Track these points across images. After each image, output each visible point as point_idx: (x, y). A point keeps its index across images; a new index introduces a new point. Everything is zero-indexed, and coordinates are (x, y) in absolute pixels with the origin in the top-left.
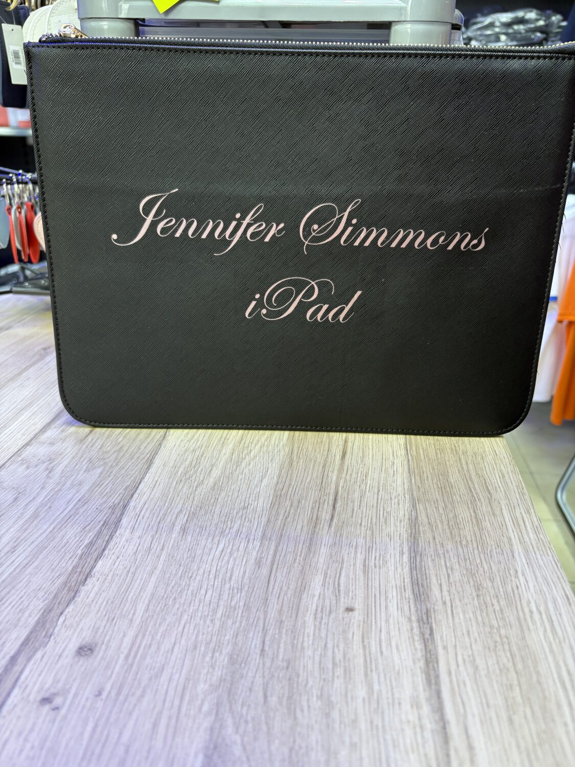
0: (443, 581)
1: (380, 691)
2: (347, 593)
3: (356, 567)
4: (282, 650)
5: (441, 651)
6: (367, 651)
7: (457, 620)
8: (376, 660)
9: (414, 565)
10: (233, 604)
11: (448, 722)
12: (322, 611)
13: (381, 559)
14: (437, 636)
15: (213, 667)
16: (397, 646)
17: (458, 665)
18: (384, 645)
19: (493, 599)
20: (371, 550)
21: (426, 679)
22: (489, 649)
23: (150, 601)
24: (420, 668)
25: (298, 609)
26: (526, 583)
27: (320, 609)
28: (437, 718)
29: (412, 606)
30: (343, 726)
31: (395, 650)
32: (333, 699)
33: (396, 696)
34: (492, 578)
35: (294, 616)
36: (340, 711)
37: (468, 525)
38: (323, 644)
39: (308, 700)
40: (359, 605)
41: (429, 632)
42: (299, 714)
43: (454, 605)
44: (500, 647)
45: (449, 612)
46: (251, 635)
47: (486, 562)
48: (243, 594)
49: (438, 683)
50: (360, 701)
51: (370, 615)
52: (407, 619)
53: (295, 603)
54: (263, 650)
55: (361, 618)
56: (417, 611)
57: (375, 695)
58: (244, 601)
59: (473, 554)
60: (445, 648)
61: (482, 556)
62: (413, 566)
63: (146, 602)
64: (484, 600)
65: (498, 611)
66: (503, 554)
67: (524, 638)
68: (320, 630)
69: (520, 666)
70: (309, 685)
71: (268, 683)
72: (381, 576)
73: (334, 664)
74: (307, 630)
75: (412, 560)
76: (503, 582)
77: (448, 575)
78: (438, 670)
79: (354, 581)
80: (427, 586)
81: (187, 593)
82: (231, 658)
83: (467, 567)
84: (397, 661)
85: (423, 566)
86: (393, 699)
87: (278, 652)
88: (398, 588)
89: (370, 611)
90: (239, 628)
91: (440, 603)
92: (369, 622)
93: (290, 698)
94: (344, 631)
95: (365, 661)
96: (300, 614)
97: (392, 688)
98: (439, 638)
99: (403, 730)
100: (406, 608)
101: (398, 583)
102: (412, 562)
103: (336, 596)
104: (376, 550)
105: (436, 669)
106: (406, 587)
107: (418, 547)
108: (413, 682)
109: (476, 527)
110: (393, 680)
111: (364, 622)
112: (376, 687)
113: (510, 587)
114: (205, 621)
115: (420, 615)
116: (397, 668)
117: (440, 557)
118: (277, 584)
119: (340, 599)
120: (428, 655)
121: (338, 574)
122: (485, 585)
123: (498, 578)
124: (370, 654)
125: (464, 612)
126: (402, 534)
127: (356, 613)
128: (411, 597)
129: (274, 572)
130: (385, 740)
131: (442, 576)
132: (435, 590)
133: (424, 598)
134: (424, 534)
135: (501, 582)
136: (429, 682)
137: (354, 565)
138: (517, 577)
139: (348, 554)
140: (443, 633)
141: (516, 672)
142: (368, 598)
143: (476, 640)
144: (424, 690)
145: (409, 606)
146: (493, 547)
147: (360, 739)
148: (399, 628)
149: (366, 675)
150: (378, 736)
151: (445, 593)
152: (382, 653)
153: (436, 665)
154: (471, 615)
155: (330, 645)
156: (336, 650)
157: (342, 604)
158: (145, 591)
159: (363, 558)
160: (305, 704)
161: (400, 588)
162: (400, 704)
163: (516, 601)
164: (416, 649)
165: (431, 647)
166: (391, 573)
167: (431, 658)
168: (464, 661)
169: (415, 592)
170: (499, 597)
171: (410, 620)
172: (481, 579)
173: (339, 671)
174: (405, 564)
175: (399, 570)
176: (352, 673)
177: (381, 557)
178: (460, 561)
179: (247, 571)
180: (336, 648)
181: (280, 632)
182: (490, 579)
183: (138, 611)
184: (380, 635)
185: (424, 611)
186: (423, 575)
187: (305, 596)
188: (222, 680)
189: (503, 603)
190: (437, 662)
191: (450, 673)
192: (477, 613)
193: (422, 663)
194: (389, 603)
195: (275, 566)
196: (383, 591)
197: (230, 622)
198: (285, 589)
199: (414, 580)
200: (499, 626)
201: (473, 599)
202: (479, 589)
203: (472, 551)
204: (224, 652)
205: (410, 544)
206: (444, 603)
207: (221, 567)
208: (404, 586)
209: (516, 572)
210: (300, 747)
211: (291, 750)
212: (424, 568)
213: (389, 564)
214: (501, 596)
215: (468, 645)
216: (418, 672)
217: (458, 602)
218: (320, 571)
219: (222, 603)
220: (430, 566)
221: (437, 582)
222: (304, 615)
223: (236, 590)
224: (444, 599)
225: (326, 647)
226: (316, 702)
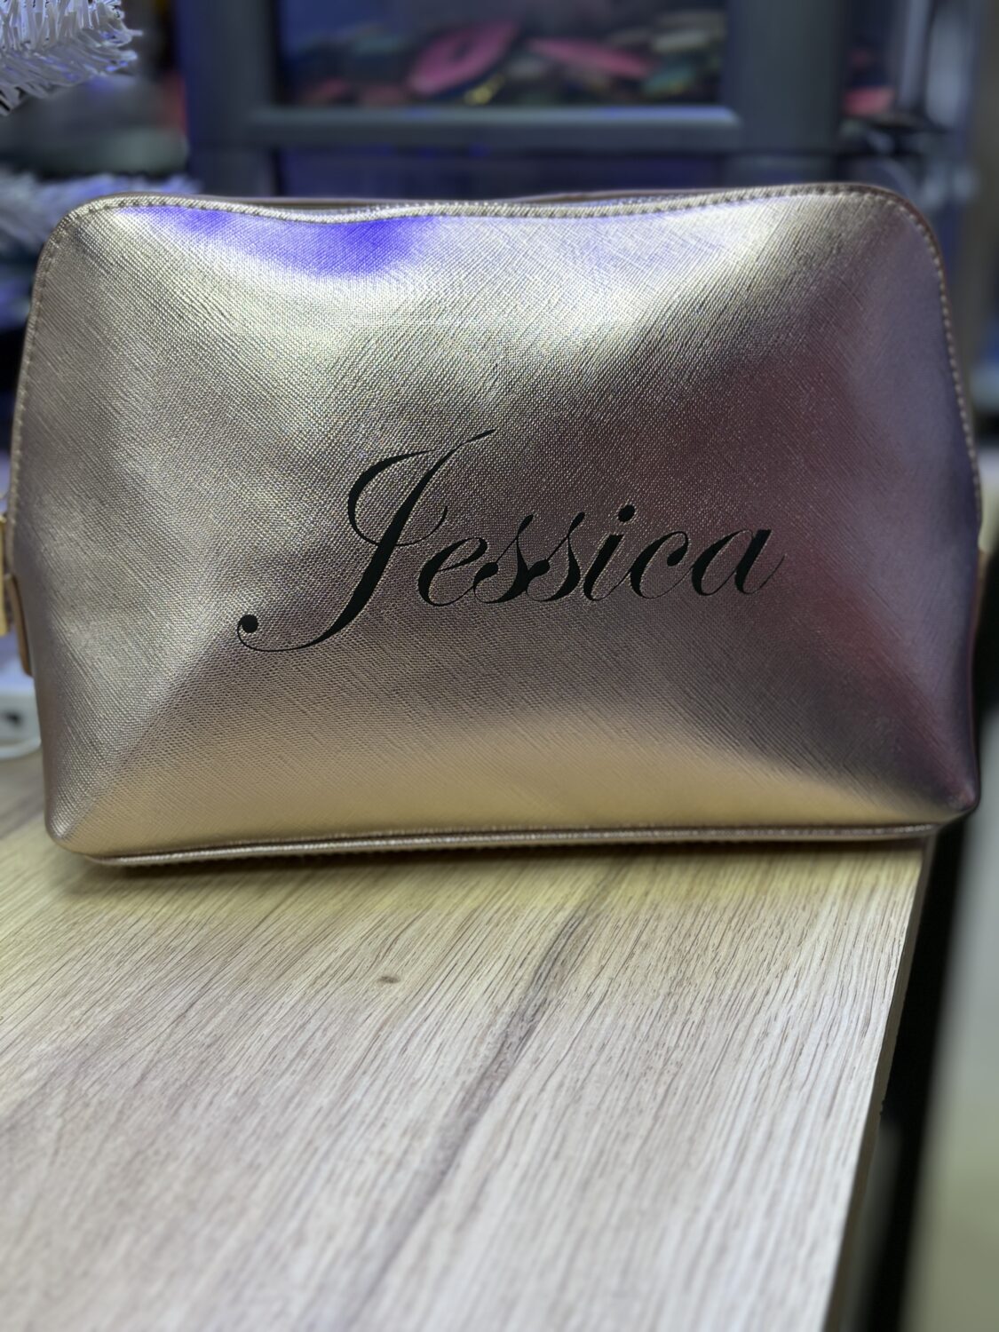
0: (612, 962)
1: (360, 1103)
2: (400, 956)
3: (449, 919)
4: (216, 1021)
5: (524, 1065)
6: (378, 1044)
7: (594, 1023)
8: (386, 1060)
9: (571, 931)
10: (174, 944)
11: (458, 1166)
12: (333, 976)
13: (510, 913)
14: (533, 1044)
15: (78, 1025)
16: (442, 1045)
17: (542, 1090)
18: (416, 1040)
19: (696, 1004)
21: (464, 1099)
22: (627, 1075)
23: (29, 921)
24: (464, 1083)
25: (291, 965)
26: (791, 989)
27: (330, 972)
28: (441, 1156)
29: (518, 991)
30: (253, 1139)
31: (432, 1051)
32: (263, 1101)
33: (385, 1114)
34: (722, 971)
35: (275, 975)
36: (263, 1118)
38: (300, 1023)
39: (215, 1095)
40: (411, 975)
41: (522, 1035)
42: (185, 1111)
43: (606, 1001)
44: (652, 1077)
45: (589, 1010)
46: (175, 992)
47: (731, 945)
48: (203, 932)
49: (480, 1110)
50: (310, 1111)
51: (422, 993)
52: (492, 1009)
53: (290, 957)
54: (183, 1015)
55: (401, 996)
56: (521, 1000)
57: (347, 1107)
58: (197, 942)
59: (711, 928)
60: (536, 1062)
61: (730, 934)
62: (567, 931)
63: (22, 922)
64: (676, 1003)
65: (693, 1022)
66: (778, 937)
67: (716, 1070)
68: (309, 1001)
69: (672, 1108)
70: (233, 1075)
71: (160, 1061)
72: (490, 937)
73: (301, 1053)
74: (284, 999)
75: (572, 922)
76: (742, 980)
77: (632, 954)
78: (497, 1091)
79: (430, 937)
80: (573, 965)
81: (102, 918)
82: (118, 1017)
83: (682, 948)
84: (425, 1065)
85: (589, 933)
86: (377, 1117)
87: (208, 1022)
88: (510, 960)
89: (426, 988)
90: (161, 979)
91: (579, 994)
92: (414, 1004)
93: (185, 1086)
94: (355, 1010)
95: (364, 1057)
96: (289, 974)
97: (386, 1101)
98: (535, 1045)
99: (361, 1162)
100: (503, 994)
101: (516, 952)
102: (570, 925)
103: (378, 956)
104: (509, 897)
105: (494, 1089)
106: (528, 961)
107: (600, 903)
108: (435, 1099)
110: (397, 1092)
111: (403, 1002)
112: (356, 1096)
113: (752, 990)
114: (106, 962)
115: (523, 1007)
116: (417, 1076)
117: (635, 925)
118: (279, 924)
119: (381, 962)
120: (495, 1067)
121: (405, 925)
122: (698, 980)
123: (737, 972)
124: (380, 1049)
125: (618, 1015)
127: (397, 987)
128: (526, 977)
130: (318, 1169)
131: (616, 956)
132: (585, 975)
133: (552, 983)
135: (738, 980)
136: (464, 1105)
137: (447, 915)
138: (780, 977)
140: (553, 1038)
141: (656, 1118)
142: (437, 968)
143: (610, 1059)
144: (446, 1115)
145: (512, 991)
146: (767, 924)
147: (272, 1162)
148: (466, 1019)
149: (350, 1076)
150: (308, 1162)
151: (603, 982)
152: (404, 1050)
153: (497, 1083)
154: (630, 1023)
155: (311, 1027)
156: (319, 1034)
159: (474, 907)
160: (206, 1098)
161: (515, 962)
162: (383, 1126)
164: (475, 1055)
165: (509, 1055)
166: (513, 937)
167: (496, 1071)
168: (561, 1085)
169: (540, 971)
170: (715, 1001)
171: (498, 1011)
172: (697, 971)
173: (304, 1065)
174: (552, 926)
175: (534, 933)
176: (325, 1071)
177: (512, 909)
178: (674, 936)
180: (321, 1031)
181: (232, 995)
182: (717, 973)
184: (421, 1025)
185: (537, 1002)
186: (577, 947)
187: (315, 950)
188: (83, 1044)
189: (714, 1011)
190: (504, 1080)
191: (517, 1098)
192: (645, 1021)
193: (470, 1079)
194: (474, 981)
196: (475, 961)
197: (151, 968)
198: (286, 933)
199: (555, 952)
200: (677, 1045)
201: (653, 999)
202: (680, 984)
203: (712, 924)
204: (111, 1008)
205: (587, 896)
206: (589, 996)
208: (525, 959)
209: (787, 968)
210: (157, 1153)
211: (138, 1153)
212: (587, 937)
213: (520, 922)
214: (719, 1002)
215: (587, 1065)
216: (456, 1087)
217: (618, 998)
218: (374, 915)
219: (154, 940)
220: (603, 936)
221: (600, 962)
222: (295, 977)
223: (193, 925)
224: (592, 989)
225: (303, 1027)
226: (228, 1100)
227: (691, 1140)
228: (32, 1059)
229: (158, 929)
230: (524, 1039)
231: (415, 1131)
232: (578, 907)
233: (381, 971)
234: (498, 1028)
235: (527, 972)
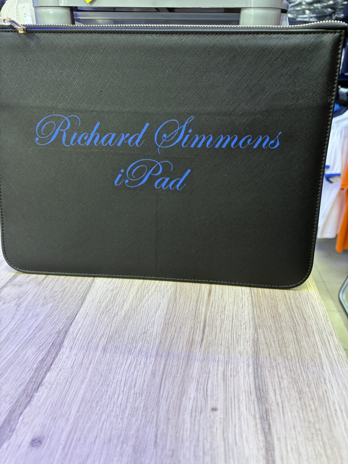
0: (276, 387)
2: (212, 397)
3: (218, 377)
4: (168, 442)
5: (276, 442)
6: (226, 442)
7: (286, 416)
8: (233, 449)
10: (136, 405)
12: (196, 411)
13: (235, 370)
14: (273, 430)
15: (122, 455)
16: (246, 438)
17: (287, 452)
18: (237, 437)
19: (310, 401)
20: (228, 363)
22: (308, 439)
23: (80, 404)
24: (263, 455)
25: (180, 409)
26: (331, 388)
27: (194, 409)
29: (256, 407)
31: (245, 442)
34: (309, 385)
35: (177, 414)
37: (291, 344)
38: (196, 437)
40: (220, 406)
41: (268, 427)
43: (284, 406)
44: (315, 438)
45: (281, 411)
46: (148, 430)
47: (305, 372)
48: (143, 397)
51: (228, 414)
52: (253, 417)
53: (178, 404)
54: (156, 442)
55: (222, 416)
56: (259, 410)
58: (143, 403)
59: (295, 366)
60: (279, 439)
61: (302, 367)
62: (256, 376)
63: (78, 405)
64: (304, 402)
65: (313, 410)
66: (315, 366)
67: (331, 430)
68: (194, 425)
69: (329, 452)
72: (235, 383)
73: (204, 453)
74: (186, 426)
75: (255, 371)
76: (316, 388)
77: (280, 382)
78: (274, 457)
79: (217, 387)
80: (266, 391)
81: (106, 397)
82: (134, 448)
83: (292, 376)
84: (247, 451)
85: (263, 375)
87: (166, 443)
88: (246, 393)
89: (228, 411)
90: (140, 424)
91: (274, 404)
92: (228, 420)
94: (211, 427)
95: (225, 450)
96: (181, 414)
98: (275, 432)
100: (252, 409)
101: (246, 388)
102: (255, 373)
103: (205, 398)
104: (231, 363)
105: (273, 455)
106: (252, 392)
107: (259, 361)
109: (297, 346)
111: (224, 419)
113: (321, 391)
114: (117, 420)
115: (262, 414)
116: (246, 455)
117: (274, 369)
118: (165, 390)
119: (207, 401)
120: (268, 445)
121: (206, 382)
122: (304, 390)
123: (313, 384)
124: (228, 445)
125: (291, 411)
126: (248, 351)
127: (218, 412)
128: (255, 400)
129: (163, 381)
131: (276, 384)
133: (264, 400)
134: (263, 351)
137: (217, 375)
138: (325, 383)
139: (213, 367)
140: (277, 428)
141: (327, 457)
142: (226, 400)
143: (299, 432)
145: (254, 407)
146: (309, 361)
148: (248, 424)
149: (226, 461)
151: (278, 397)
152: (236, 443)
153: (272, 453)
154: (296, 414)
155: (201, 438)
156: (205, 442)
157: (209, 405)
158: (78, 396)
159: (223, 370)
161: (248, 392)
163: (325, 403)
164: (259, 441)
165: (269, 439)
166: (242, 381)
167: (269, 447)
168: (292, 449)
169: (258, 396)
171: (255, 417)
172: (302, 386)
173: (208, 458)
174: (250, 374)
175: (247, 378)
176: (216, 460)
177: (235, 368)
178: (287, 371)
179: (146, 380)
180: (205, 440)
181: (167, 428)
183: (72, 412)
184: (235, 430)
185: (264, 410)
186: (263, 382)
187: (184, 399)
189: (317, 403)
190: (274, 450)
191: (282, 459)
192: (300, 412)
193: (263, 452)
194: (240, 404)
195: (165, 376)
196: (236, 395)
197: (134, 420)
198: (171, 393)
199: (257, 386)
200: (315, 422)
201: (297, 401)
202: (300, 393)
203: (295, 364)
204: (129, 444)
205: (253, 359)
206: (278, 404)
207: (128, 377)
208: (250, 391)
209: (325, 380)
212: (263, 377)
213: (240, 373)
214: (315, 398)
215: (294, 437)
216: (261, 458)
217: (287, 403)
218: (194, 379)
219: (128, 405)
220: (267, 375)
221: (273, 388)
222: (184, 414)
223: (138, 394)
224: (277, 402)
225: (198, 439)
229: (128, 399)
230: (270, 428)
233: (209, 407)
234: (259, 426)
235: (254, 397)
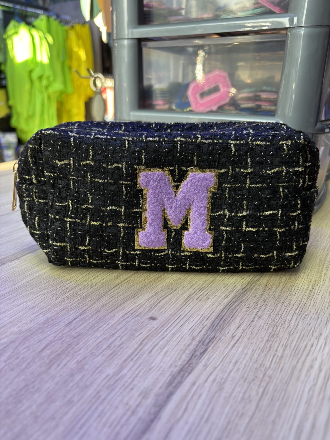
0: (245, 322)
1: (125, 375)
2: (160, 309)
3: (182, 296)
4: (82, 327)
5: (200, 367)
6: (141, 347)
7: (234, 351)
8: (142, 355)
9: (229, 307)
10: (79, 293)
11: (160, 418)
12: (132, 314)
13: (206, 296)
14: (206, 356)
15: (32, 321)
16: (167, 352)
17: (206, 381)
18: (157, 348)
19: (280, 347)
20: (203, 289)
21: (170, 381)
22: (246, 380)
24: (172, 372)
25: (118, 307)
27: (131, 312)
28: (153, 411)
29: (204, 331)
30: (75, 386)
31: (162, 354)
32: (86, 367)
33: (135, 383)
34: (292, 333)
35: (110, 310)
36: (83, 376)
37: (299, 294)
38: (113, 332)
39: (69, 361)
40: (161, 319)
41: (202, 351)
42: (54, 367)
43: (240, 340)
44: (257, 382)
45: (232, 344)
46: (72, 312)
47: (296, 321)
48: (91, 290)
49: (176, 387)
50: (104, 375)
51: (164, 326)
52: (191, 338)
53: (119, 304)
54: (70, 323)
55: (156, 326)
56: (204, 335)
57: (119, 376)
58: (87, 293)
60: (206, 366)
61: (295, 316)
62: (228, 307)
64: (270, 345)
65: (278, 356)
66: (317, 320)
67: (287, 383)
68: (119, 323)
69: (265, 402)
70: (79, 353)
71: (54, 341)
72: (196, 306)
73: (109, 346)
74: (111, 321)
75: (230, 303)
76: (301, 338)
77: (253, 320)
78: (186, 379)
79: (173, 303)
80: (228, 322)
82: (47, 320)
83: (275, 320)
84: (158, 360)
85: (237, 309)
86: (130, 384)
87: (78, 327)
88: (203, 316)
89: (166, 324)
90: (69, 306)
92: (160, 331)
93: (59, 355)
94: (136, 330)
95: (134, 352)
97: (136, 376)
98: (207, 357)
99: (117, 407)
100: (198, 331)
101: (206, 313)
102: (229, 304)
103: (151, 308)
104: (207, 290)
105: (185, 377)
106: (210, 318)
107: (243, 297)
108: (157, 379)
109: (306, 297)
110: (142, 372)
111: (156, 329)
112: (125, 371)
113: (305, 343)
115: (204, 339)
116: (153, 365)
117: (256, 308)
118: (117, 291)
119: (151, 310)
120: (187, 366)
121: (165, 296)
122: (281, 336)
123: (298, 335)
124: (141, 350)
125: (245, 347)
126: (236, 286)
127: (155, 322)
128: (208, 325)
129: (122, 284)
130: (97, 408)
131: (247, 320)
132: (233, 327)
133: (218, 329)
134: (255, 290)
135: (299, 338)
136: (170, 383)
137: (182, 294)
138: (318, 338)
139: (184, 287)
140: (214, 356)
141: (257, 406)
142: (173, 316)
143: (238, 369)
144: (161, 388)
145: (201, 330)
146: (312, 313)
147: (79, 401)
148: (179, 341)
149: (125, 361)
150: (94, 404)
151: (240, 331)
152: (151, 352)
153: (187, 374)
154: (250, 352)
155: (116, 335)
156: (119, 339)
160: (64, 362)
161: (205, 317)
162: (132, 389)
164: (180, 359)
165: (194, 361)
166: (207, 306)
167: (187, 368)
168: (214, 380)
169: (214, 323)
170: (288, 347)
171: (194, 339)
172: (281, 331)
173: (108, 352)
174: (222, 304)
175: (215, 306)
176: (116, 357)
177: (207, 295)
178: (272, 314)
179: (106, 279)
181: (92, 317)
182: (290, 333)
184: (160, 341)
185: (211, 336)
186: (231, 314)
187: (129, 302)
188: (29, 330)
189: (288, 352)
190: (190, 373)
191: (194, 384)
192: (256, 352)
193: (175, 370)
194: (187, 323)
195: (126, 281)
196: (189, 315)
197: (67, 302)
198: (120, 294)
199: (221, 315)
200: (270, 367)
201: (261, 342)
202: (273, 336)
203: (288, 311)
204: (46, 316)
205: (238, 293)
206: (233, 337)
208: (209, 317)
210: (33, 387)
211: (26, 386)
212: (236, 310)
213: (209, 301)
214: (290, 347)
215: (228, 371)
216: (167, 374)
217: (245, 340)
218: (154, 291)
219: (73, 291)
220: (243, 311)
221: (240, 322)
222: (117, 312)
223: (88, 286)
224: (235, 334)
225: (113, 334)
226: (72, 364)
227: (274, 422)
228: (8, 334)
229: (76, 286)
231: (145, 395)
232: (234, 297)
233: (150, 315)
234: (192, 347)
235: (208, 323)
